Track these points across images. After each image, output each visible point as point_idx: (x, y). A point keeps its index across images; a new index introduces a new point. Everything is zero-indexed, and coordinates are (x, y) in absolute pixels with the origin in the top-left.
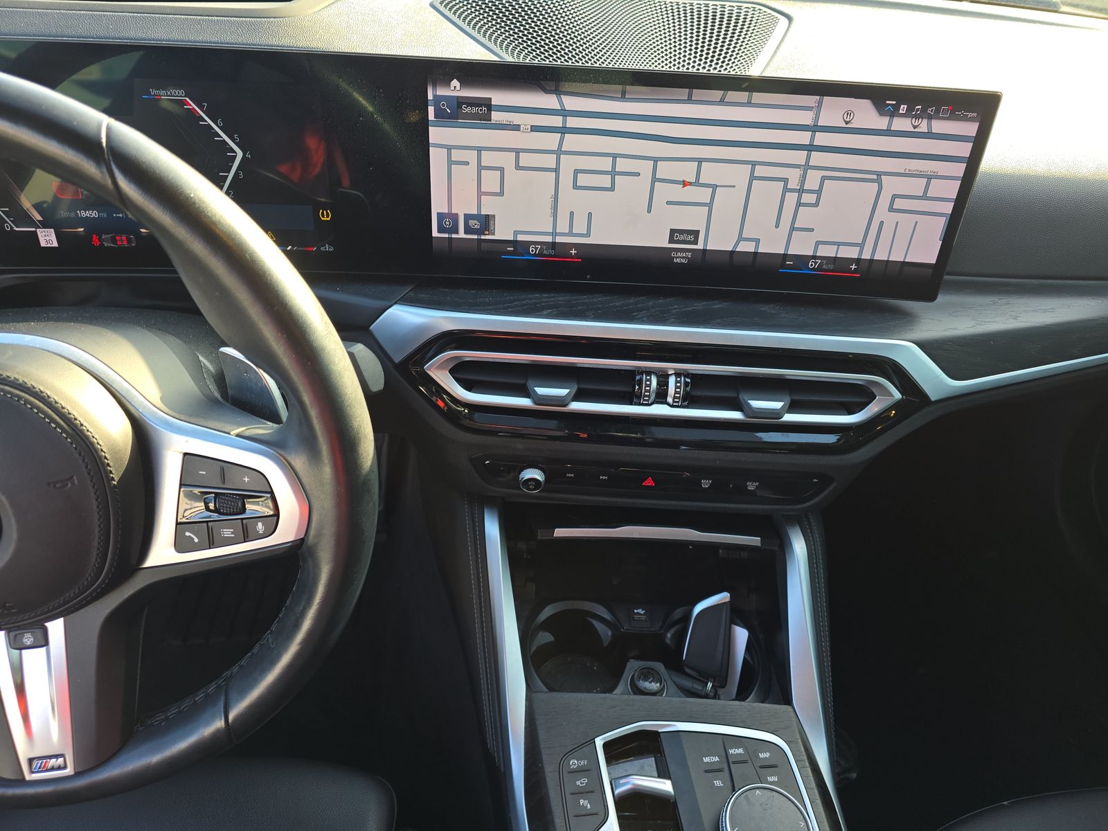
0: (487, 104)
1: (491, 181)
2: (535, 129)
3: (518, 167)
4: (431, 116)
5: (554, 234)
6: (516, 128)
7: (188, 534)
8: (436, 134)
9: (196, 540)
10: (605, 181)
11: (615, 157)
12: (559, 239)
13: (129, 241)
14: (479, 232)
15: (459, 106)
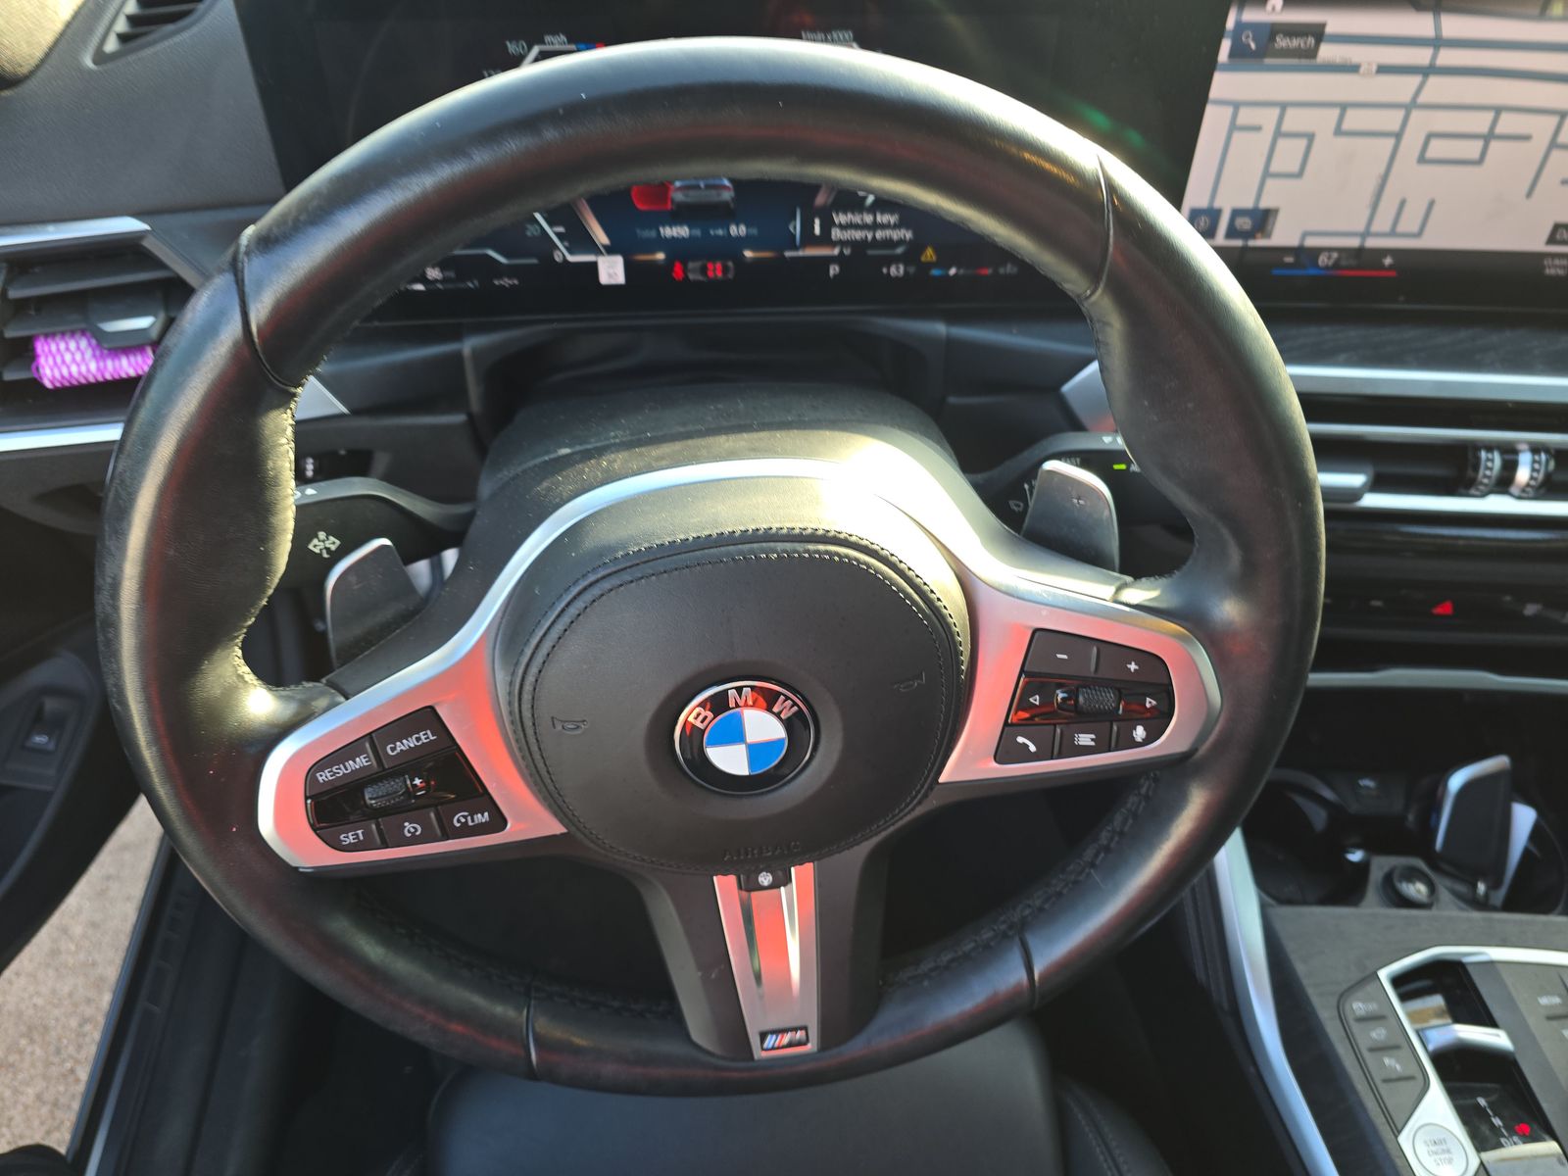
0: (1318, 33)
1: (1288, 155)
2: (1383, 69)
3: (1339, 131)
4: (1223, 54)
5: (1366, 234)
6: (1353, 69)
7: (1021, 740)
8: (1224, 84)
9: (1033, 748)
10: (1473, 149)
11: (1498, 110)
12: (1372, 243)
13: (725, 270)
14: (1248, 235)
15: (1272, 38)
